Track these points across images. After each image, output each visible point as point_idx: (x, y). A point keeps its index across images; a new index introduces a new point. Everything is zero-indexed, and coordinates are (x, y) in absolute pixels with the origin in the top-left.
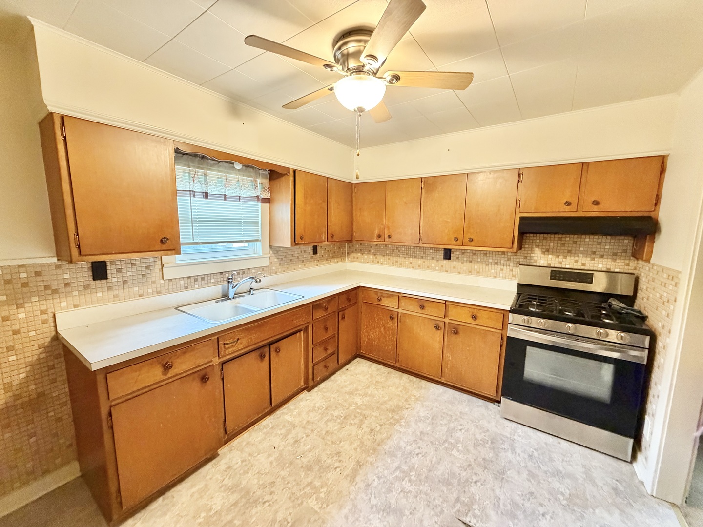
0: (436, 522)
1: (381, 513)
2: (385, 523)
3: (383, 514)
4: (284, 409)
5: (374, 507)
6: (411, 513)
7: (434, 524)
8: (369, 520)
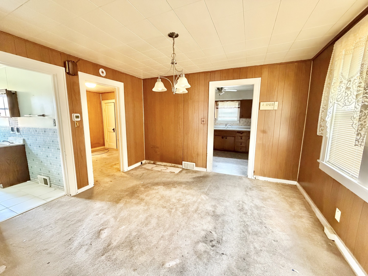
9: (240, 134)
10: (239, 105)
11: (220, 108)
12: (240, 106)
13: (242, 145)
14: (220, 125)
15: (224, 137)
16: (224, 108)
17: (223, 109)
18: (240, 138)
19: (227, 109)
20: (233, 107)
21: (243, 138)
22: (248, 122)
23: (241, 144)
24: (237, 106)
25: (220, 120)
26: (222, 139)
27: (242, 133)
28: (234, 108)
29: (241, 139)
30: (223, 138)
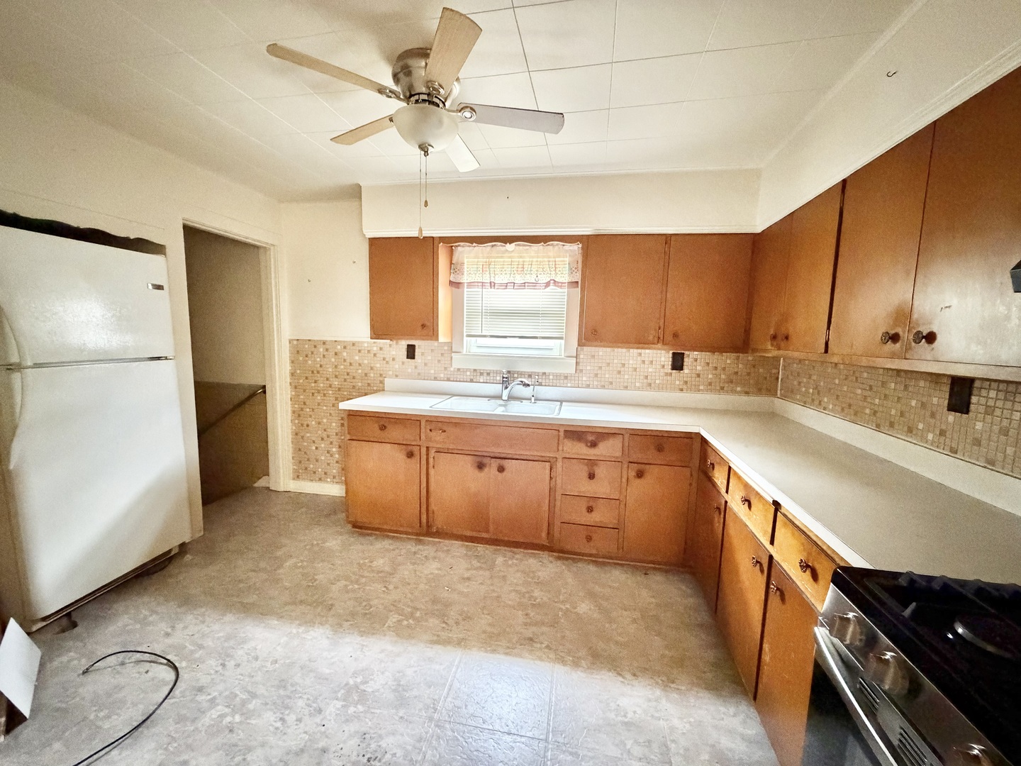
0: (394, 754)
1: (395, 683)
2: (382, 690)
3: (393, 685)
4: (511, 551)
5: (401, 674)
6: (401, 717)
7: (391, 752)
8: (383, 673)
9: (581, 450)
10: (571, 271)
11: (470, 284)
12: (577, 277)
13: (596, 517)
14: (472, 381)
15: (486, 461)
16: (492, 285)
17: (488, 291)
18: (583, 471)
19: (510, 291)
20: (544, 279)
21: (600, 471)
22: (624, 365)
23: (590, 509)
24: (565, 277)
25: (475, 350)
26: (476, 471)
27: (590, 438)
28: (548, 284)
29: (591, 476)
30: (481, 466)
